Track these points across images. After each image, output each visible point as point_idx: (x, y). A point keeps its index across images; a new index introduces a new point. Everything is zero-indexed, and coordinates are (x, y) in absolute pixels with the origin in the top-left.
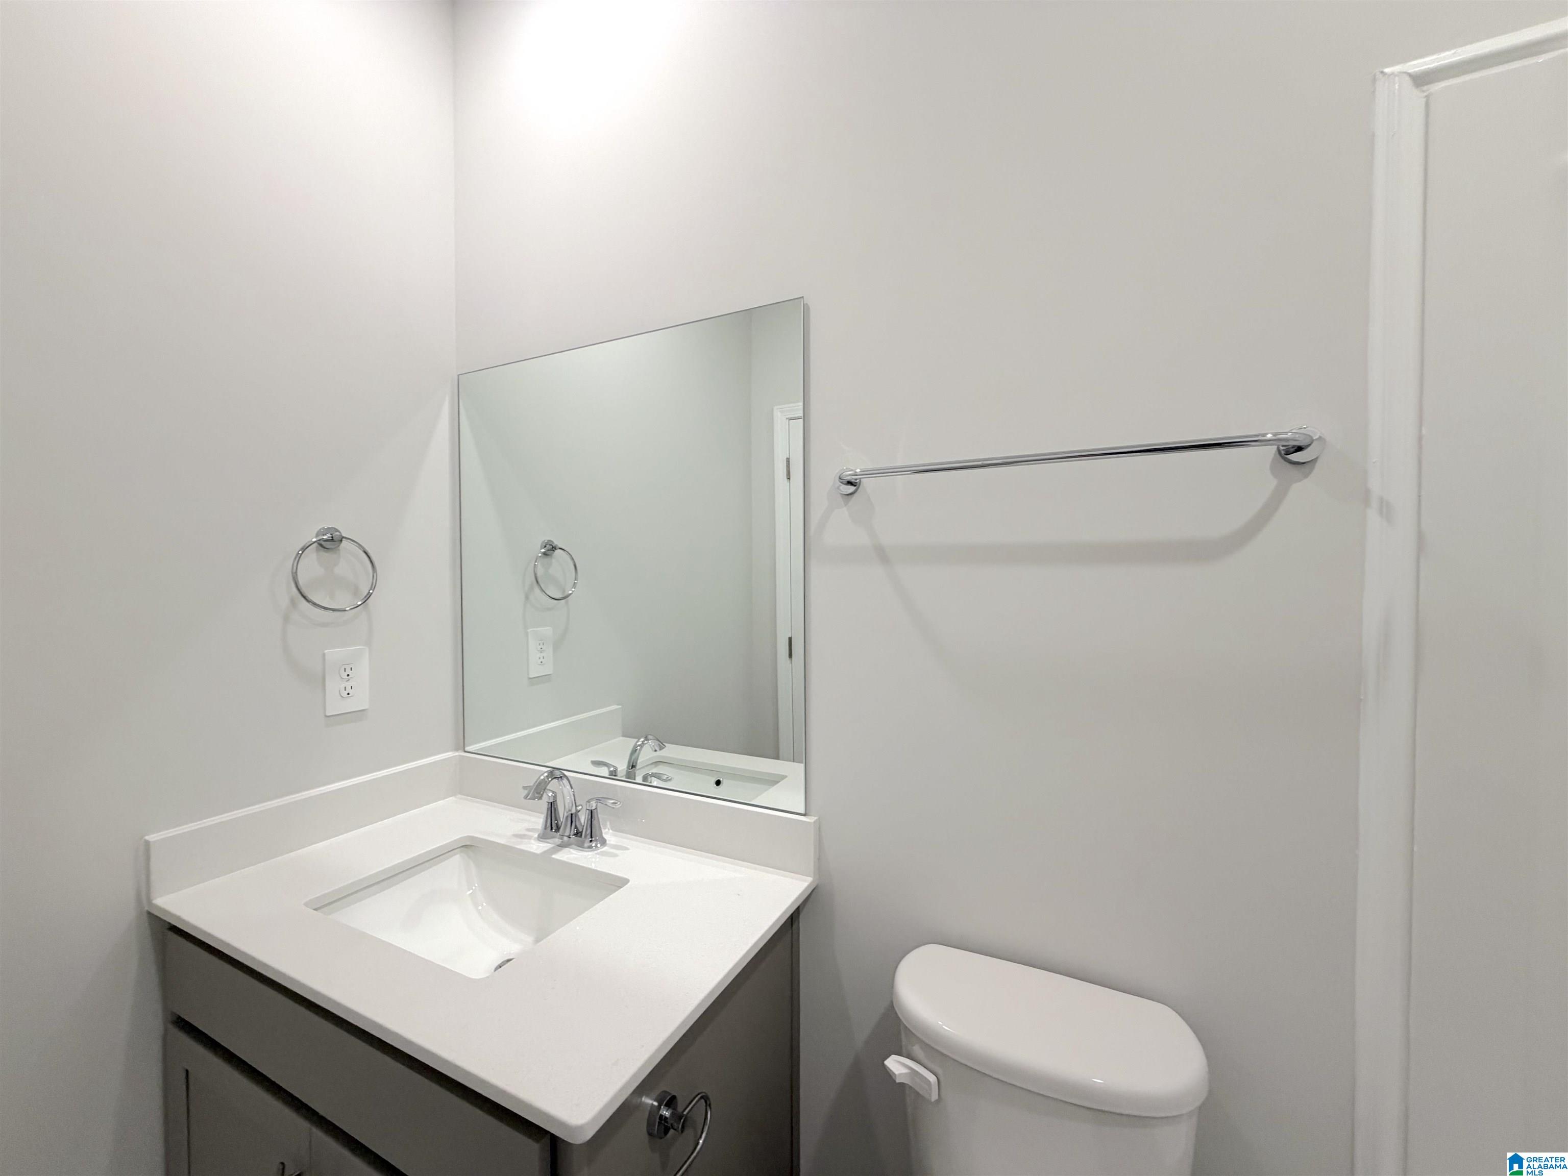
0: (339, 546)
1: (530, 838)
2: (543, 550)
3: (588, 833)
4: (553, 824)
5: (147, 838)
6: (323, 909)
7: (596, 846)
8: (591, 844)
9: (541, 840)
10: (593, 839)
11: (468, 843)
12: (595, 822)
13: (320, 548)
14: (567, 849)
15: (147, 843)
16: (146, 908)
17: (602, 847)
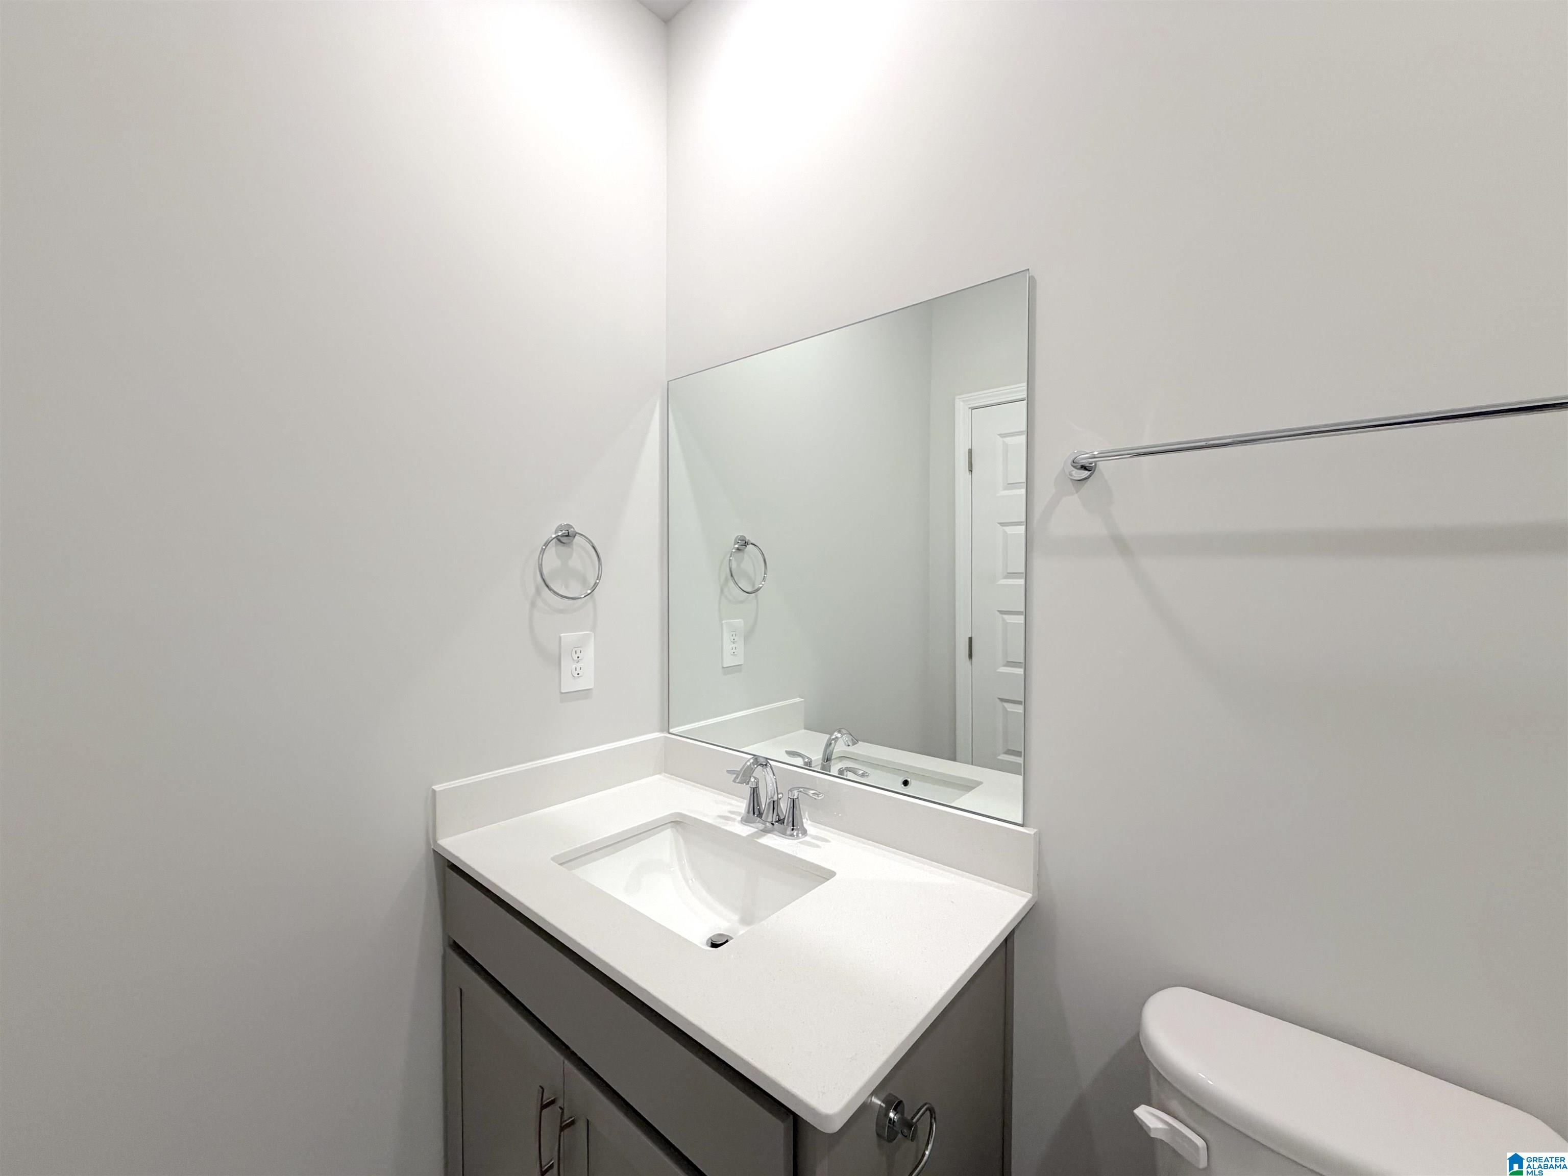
0: (572, 541)
1: (734, 820)
2: (737, 546)
3: (790, 821)
4: (755, 810)
5: (433, 787)
6: (566, 865)
7: (797, 835)
8: (792, 832)
9: (744, 823)
10: (795, 828)
11: (678, 819)
12: (796, 812)
13: (558, 542)
14: (770, 835)
15: (434, 791)
16: (432, 847)
17: (803, 836)
